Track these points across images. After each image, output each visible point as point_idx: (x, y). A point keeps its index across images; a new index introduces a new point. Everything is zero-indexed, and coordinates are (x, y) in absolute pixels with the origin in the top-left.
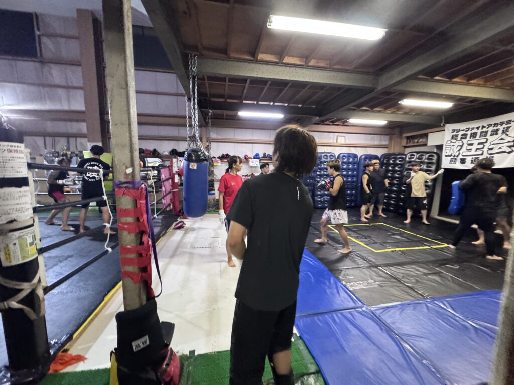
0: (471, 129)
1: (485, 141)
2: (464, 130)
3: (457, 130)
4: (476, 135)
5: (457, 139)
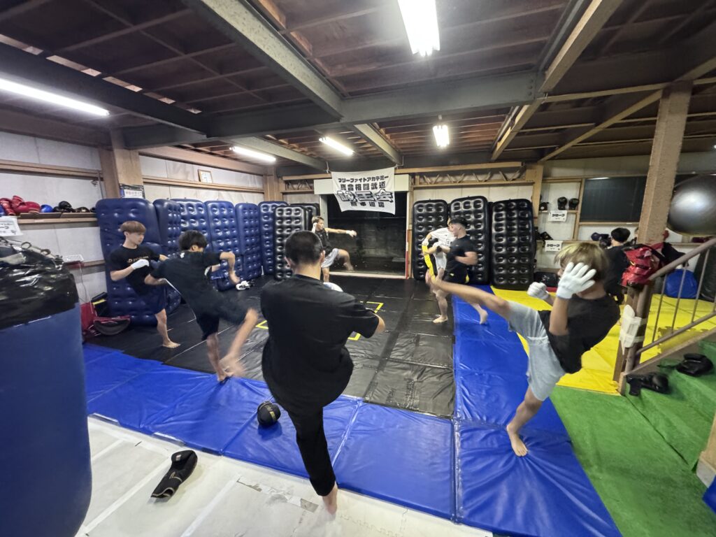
0: (355, 181)
1: (369, 193)
2: (349, 181)
3: (343, 179)
4: (361, 187)
5: (346, 189)
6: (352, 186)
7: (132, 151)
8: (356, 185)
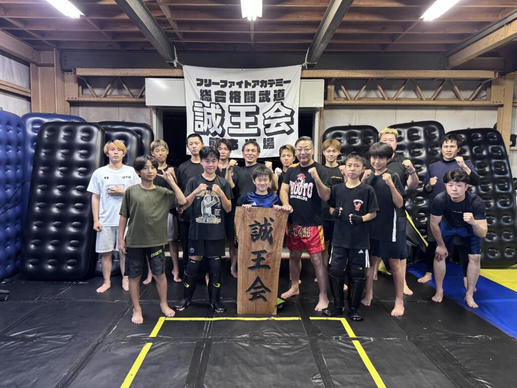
0: (229, 85)
1: (254, 109)
2: (217, 84)
3: (206, 80)
4: (240, 97)
5: (210, 100)
6: (224, 93)
8: (231, 93)
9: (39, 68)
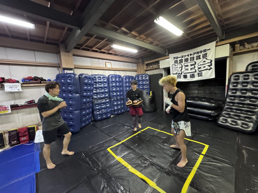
1: (194, 63)
2: (180, 57)
3: (176, 57)
4: (188, 60)
5: (178, 63)
6: (182, 60)
7: (69, 53)
8: (185, 59)
9: (139, 64)
